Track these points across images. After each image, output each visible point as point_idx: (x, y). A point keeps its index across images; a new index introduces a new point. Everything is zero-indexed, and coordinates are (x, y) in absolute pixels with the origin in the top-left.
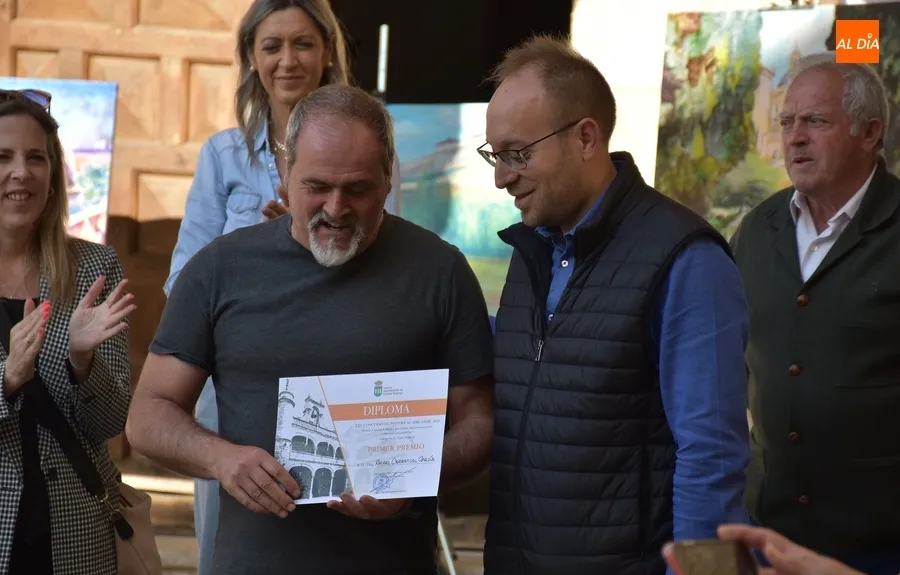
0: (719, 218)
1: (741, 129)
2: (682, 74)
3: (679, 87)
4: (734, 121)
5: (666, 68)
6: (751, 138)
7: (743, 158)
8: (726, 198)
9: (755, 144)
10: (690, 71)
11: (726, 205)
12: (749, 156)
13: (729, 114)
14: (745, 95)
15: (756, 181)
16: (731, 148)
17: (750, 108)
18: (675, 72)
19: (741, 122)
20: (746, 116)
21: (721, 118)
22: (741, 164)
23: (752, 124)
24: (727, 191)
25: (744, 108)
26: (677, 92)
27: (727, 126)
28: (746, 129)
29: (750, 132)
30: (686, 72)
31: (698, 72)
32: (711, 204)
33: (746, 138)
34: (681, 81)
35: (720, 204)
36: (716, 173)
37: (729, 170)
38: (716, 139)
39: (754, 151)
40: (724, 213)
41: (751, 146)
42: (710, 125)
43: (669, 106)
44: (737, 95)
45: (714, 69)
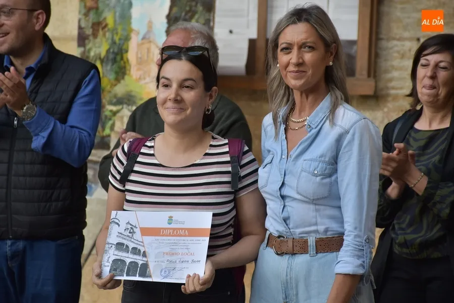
0: (111, 111)
1: (122, 62)
2: (89, 31)
3: (88, 39)
4: (118, 58)
5: (80, 28)
6: (128, 67)
7: (123, 78)
8: (115, 100)
9: (130, 70)
10: (94, 30)
11: (115, 104)
12: (126, 77)
13: (116, 54)
14: (123, 44)
15: (131, 91)
16: (117, 73)
17: (127, 51)
18: (85, 30)
19: (122, 59)
20: (125, 55)
21: (111, 56)
22: (122, 81)
23: (128, 60)
24: (115, 96)
25: (123, 51)
26: (87, 41)
27: (114, 61)
28: (125, 63)
29: (127, 65)
30: (91, 30)
31: (98, 31)
32: (106, 103)
33: (125, 67)
34: (89, 36)
35: (111, 103)
36: (109, 86)
37: (115, 85)
38: (109, 68)
39: (129, 74)
40: (114, 108)
41: (128, 72)
42: (105, 60)
43: (82, 49)
44: (119, 44)
45: (106, 29)
